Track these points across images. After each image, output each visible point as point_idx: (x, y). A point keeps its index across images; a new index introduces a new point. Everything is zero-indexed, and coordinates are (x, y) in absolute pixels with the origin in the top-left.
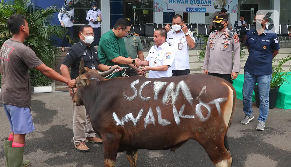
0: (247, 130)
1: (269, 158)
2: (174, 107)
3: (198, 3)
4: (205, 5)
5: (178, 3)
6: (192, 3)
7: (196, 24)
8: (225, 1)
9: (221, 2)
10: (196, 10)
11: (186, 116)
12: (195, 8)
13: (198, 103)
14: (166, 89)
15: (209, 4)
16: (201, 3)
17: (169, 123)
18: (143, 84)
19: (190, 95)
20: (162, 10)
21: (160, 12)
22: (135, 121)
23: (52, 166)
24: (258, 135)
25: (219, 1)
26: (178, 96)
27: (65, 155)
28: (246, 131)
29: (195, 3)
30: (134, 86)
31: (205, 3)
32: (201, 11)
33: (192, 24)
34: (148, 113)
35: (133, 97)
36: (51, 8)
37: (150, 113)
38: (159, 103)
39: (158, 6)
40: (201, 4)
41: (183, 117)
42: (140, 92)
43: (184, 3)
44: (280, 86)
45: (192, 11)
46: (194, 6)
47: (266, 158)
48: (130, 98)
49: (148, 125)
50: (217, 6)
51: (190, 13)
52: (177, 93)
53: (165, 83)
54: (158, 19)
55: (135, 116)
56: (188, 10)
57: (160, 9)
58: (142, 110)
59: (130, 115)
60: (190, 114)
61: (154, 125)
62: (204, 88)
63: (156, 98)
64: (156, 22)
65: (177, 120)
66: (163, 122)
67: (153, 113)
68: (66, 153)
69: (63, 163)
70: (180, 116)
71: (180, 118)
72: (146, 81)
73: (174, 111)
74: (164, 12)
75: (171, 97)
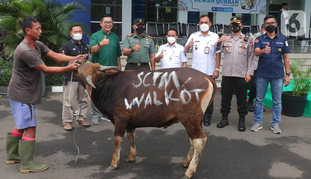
0: (273, 138)
1: (294, 167)
2: (166, 91)
3: (225, 3)
4: (232, 5)
5: (203, 2)
6: (219, 2)
7: (222, 25)
8: (253, 2)
9: (249, 2)
10: (222, 10)
11: (173, 99)
12: (222, 8)
13: (183, 90)
14: (162, 77)
15: (237, 4)
16: (228, 2)
17: (162, 103)
18: (146, 75)
19: (178, 82)
20: (186, 8)
21: (184, 10)
22: (139, 104)
23: (75, 168)
24: (283, 144)
25: (247, 1)
26: (170, 82)
27: (87, 157)
28: (271, 139)
29: (221, 3)
30: (140, 77)
31: (232, 2)
32: (227, 11)
33: (217, 24)
34: (148, 96)
35: (139, 85)
36: (72, 4)
37: (149, 96)
38: (156, 88)
39: (182, 5)
40: (228, 4)
41: (171, 99)
42: (144, 81)
43: (210, 2)
44: (308, 93)
45: (218, 11)
46: (220, 6)
47: (292, 167)
48: (137, 86)
49: (147, 105)
50: (245, 6)
51: (216, 13)
52: (169, 80)
53: (161, 73)
54: (183, 18)
55: (139, 99)
56: (214, 9)
57: (185, 7)
58: (144, 94)
59: (136, 99)
60: (177, 98)
61: (151, 105)
62: (190, 79)
63: (154, 85)
64: (179, 22)
65: (167, 101)
66: (157, 102)
67: (151, 96)
68: (88, 156)
69: (86, 166)
70: (169, 98)
71: (169, 99)
72: (148, 73)
73: (166, 93)
74: (189, 10)
75: (165, 84)
